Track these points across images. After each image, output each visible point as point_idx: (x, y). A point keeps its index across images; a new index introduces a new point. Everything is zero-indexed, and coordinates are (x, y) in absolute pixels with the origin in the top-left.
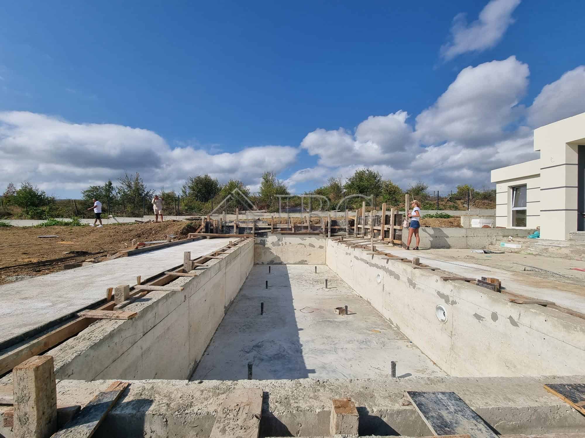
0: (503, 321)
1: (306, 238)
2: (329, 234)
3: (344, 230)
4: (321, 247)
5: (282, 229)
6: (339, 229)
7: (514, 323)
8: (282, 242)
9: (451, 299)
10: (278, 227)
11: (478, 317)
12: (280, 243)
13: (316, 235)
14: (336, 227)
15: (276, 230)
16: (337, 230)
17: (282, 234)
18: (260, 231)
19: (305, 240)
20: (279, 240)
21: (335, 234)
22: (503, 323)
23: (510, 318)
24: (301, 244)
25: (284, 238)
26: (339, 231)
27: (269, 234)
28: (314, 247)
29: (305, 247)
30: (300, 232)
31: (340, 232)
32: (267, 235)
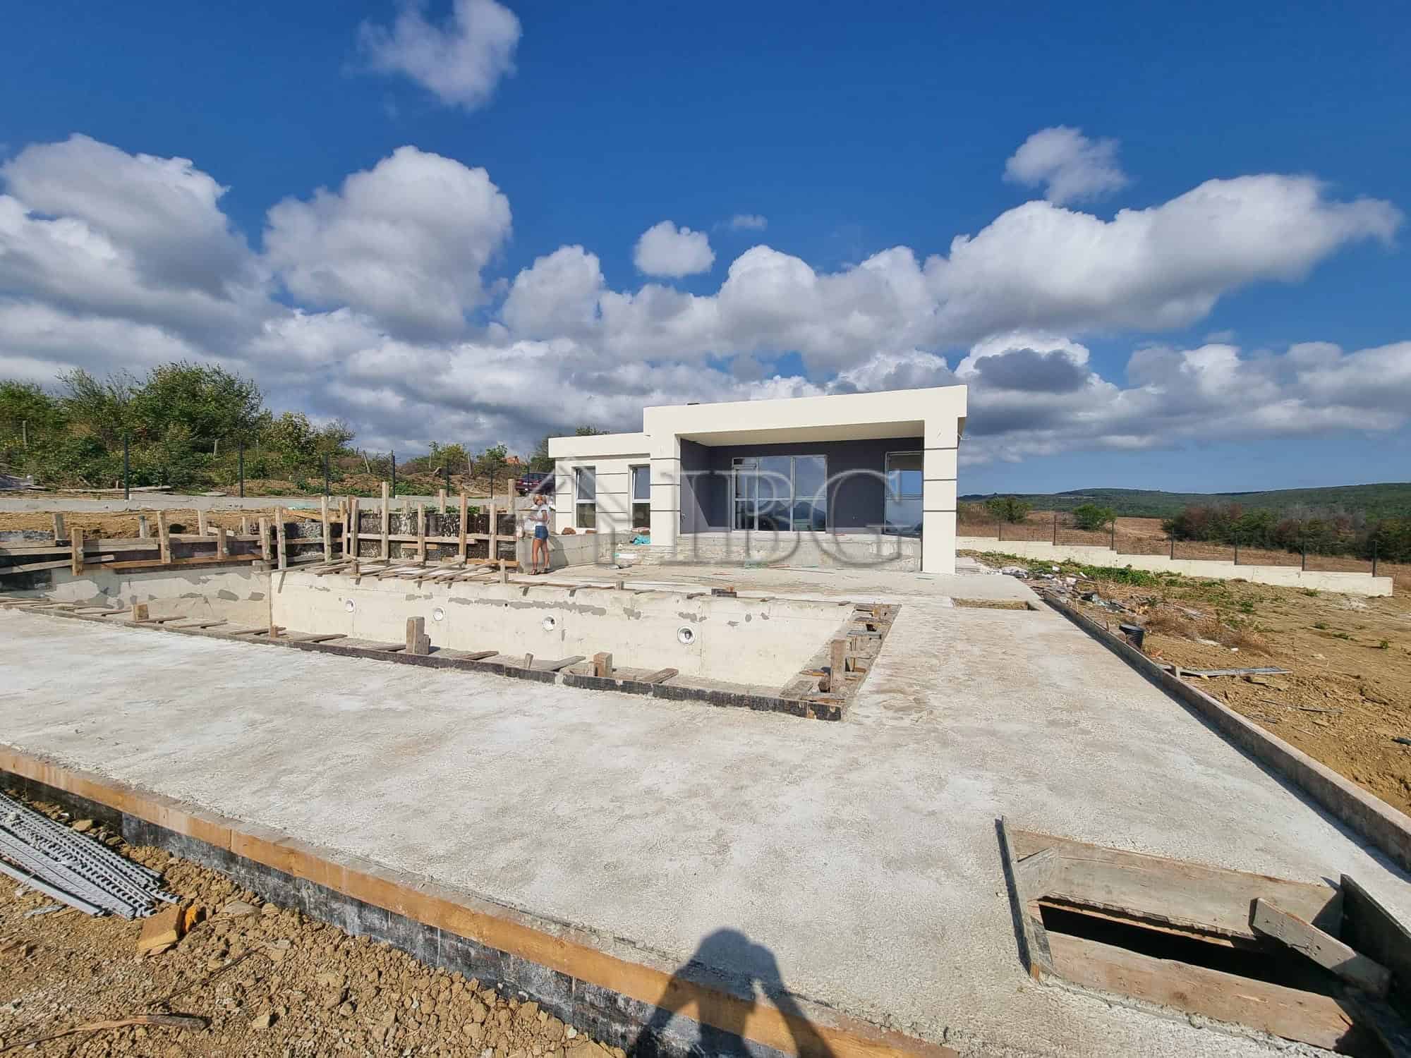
0: (756, 618)
1: (209, 577)
2: (282, 559)
3: (321, 547)
4: (256, 597)
5: (120, 556)
6: (305, 545)
7: (765, 617)
8: (120, 596)
9: (699, 616)
10: (102, 549)
11: (732, 624)
12: (111, 600)
13: (239, 565)
14: (299, 541)
15: (93, 560)
16: (299, 548)
17: (119, 571)
18: (16, 570)
19: (205, 582)
20: (105, 592)
21: (296, 559)
22: (757, 620)
23: (763, 614)
24: (192, 595)
25: (125, 584)
26: (304, 551)
27: (56, 575)
28: (233, 597)
29: (207, 602)
30: (191, 561)
31: (307, 552)
32: (48, 580)
